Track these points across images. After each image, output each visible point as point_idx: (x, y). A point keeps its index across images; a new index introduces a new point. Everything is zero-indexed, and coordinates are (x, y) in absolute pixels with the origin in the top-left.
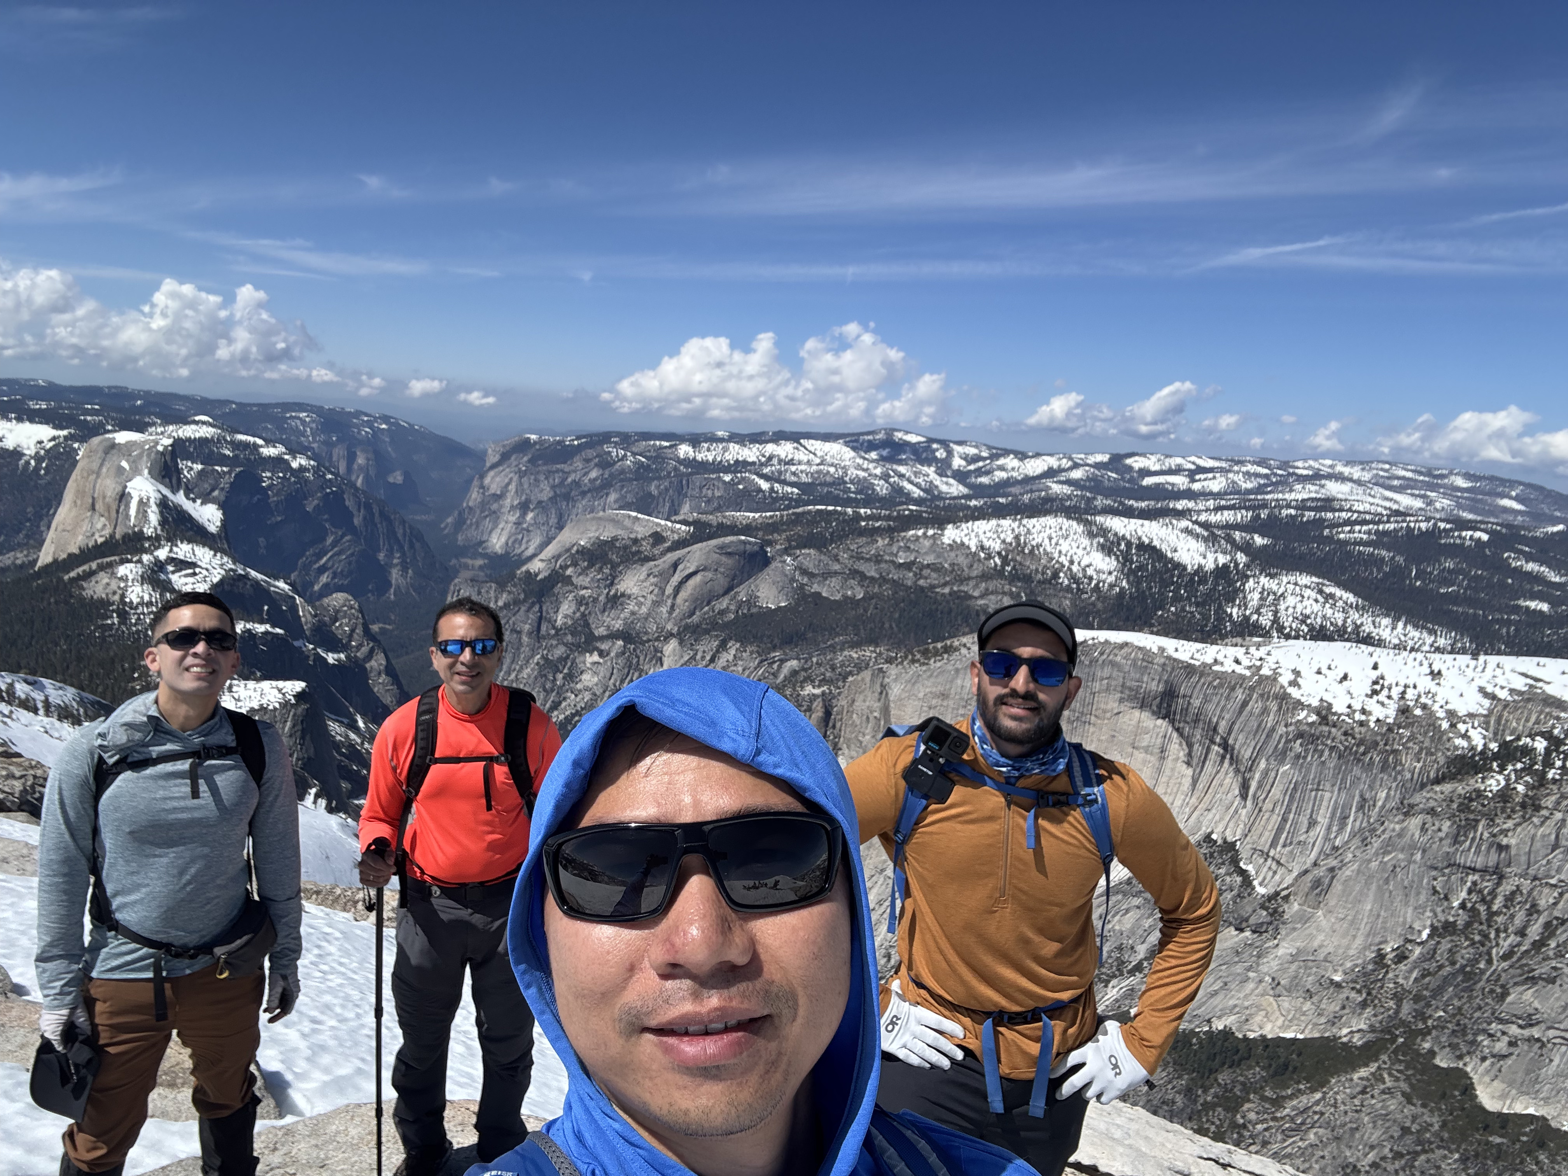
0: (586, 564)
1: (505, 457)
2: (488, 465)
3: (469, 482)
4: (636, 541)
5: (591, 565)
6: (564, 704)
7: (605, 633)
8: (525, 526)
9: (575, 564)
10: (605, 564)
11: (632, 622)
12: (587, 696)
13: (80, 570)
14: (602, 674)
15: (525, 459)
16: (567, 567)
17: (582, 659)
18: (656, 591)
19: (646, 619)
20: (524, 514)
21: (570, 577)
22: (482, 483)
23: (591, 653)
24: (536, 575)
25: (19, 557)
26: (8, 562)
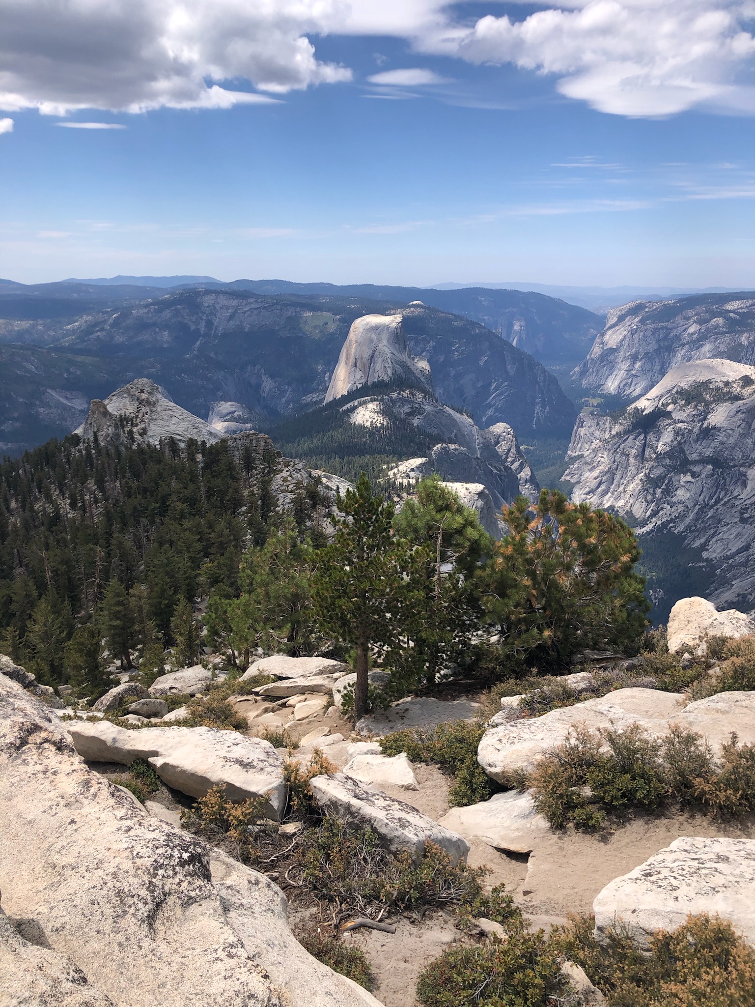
0: (683, 402)
1: (621, 319)
2: (608, 326)
3: (593, 339)
4: (727, 384)
5: (688, 403)
6: (661, 513)
7: (697, 458)
8: (633, 372)
9: (674, 402)
10: (700, 402)
11: (721, 451)
12: (681, 508)
13: (348, 406)
14: (693, 491)
15: (637, 319)
16: (668, 404)
17: (677, 478)
18: (743, 425)
19: (733, 448)
20: (634, 363)
21: (670, 412)
22: (602, 340)
23: (685, 474)
24: (643, 411)
25: (314, 397)
26: (309, 400)
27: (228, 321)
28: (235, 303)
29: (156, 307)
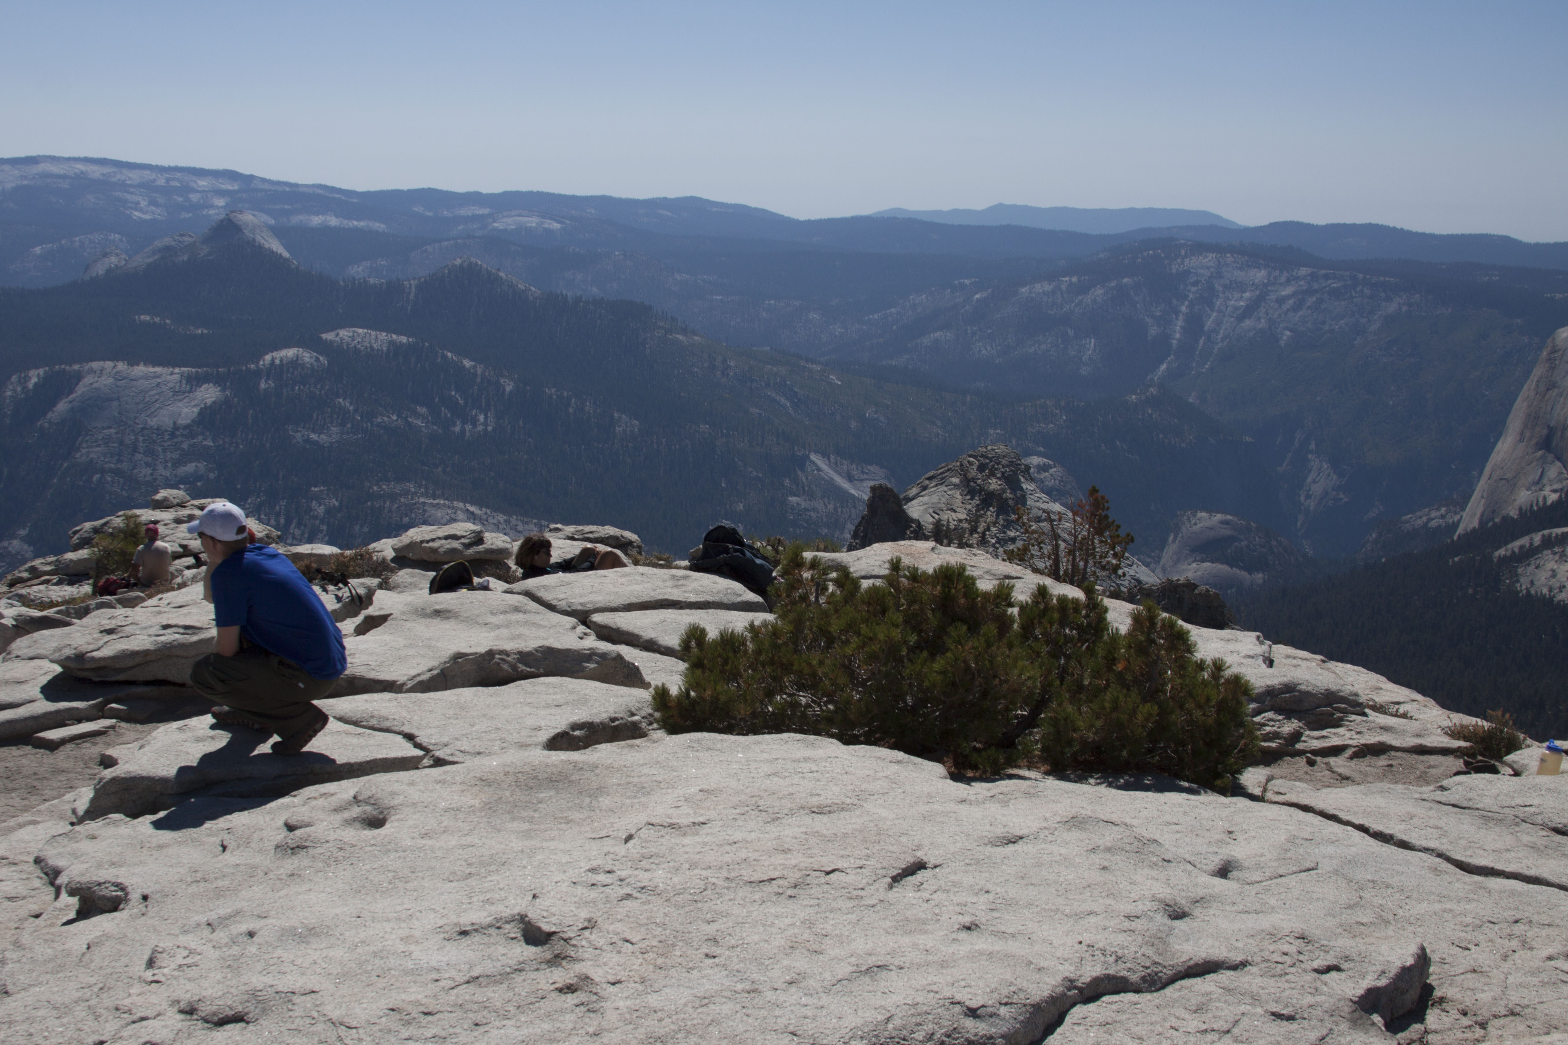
13: (1516, 545)
25: (1435, 517)
26: (1419, 522)
27: (1241, 318)
28: (1260, 275)
29: (1074, 279)
